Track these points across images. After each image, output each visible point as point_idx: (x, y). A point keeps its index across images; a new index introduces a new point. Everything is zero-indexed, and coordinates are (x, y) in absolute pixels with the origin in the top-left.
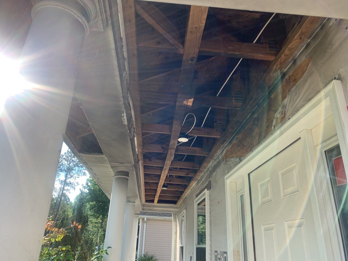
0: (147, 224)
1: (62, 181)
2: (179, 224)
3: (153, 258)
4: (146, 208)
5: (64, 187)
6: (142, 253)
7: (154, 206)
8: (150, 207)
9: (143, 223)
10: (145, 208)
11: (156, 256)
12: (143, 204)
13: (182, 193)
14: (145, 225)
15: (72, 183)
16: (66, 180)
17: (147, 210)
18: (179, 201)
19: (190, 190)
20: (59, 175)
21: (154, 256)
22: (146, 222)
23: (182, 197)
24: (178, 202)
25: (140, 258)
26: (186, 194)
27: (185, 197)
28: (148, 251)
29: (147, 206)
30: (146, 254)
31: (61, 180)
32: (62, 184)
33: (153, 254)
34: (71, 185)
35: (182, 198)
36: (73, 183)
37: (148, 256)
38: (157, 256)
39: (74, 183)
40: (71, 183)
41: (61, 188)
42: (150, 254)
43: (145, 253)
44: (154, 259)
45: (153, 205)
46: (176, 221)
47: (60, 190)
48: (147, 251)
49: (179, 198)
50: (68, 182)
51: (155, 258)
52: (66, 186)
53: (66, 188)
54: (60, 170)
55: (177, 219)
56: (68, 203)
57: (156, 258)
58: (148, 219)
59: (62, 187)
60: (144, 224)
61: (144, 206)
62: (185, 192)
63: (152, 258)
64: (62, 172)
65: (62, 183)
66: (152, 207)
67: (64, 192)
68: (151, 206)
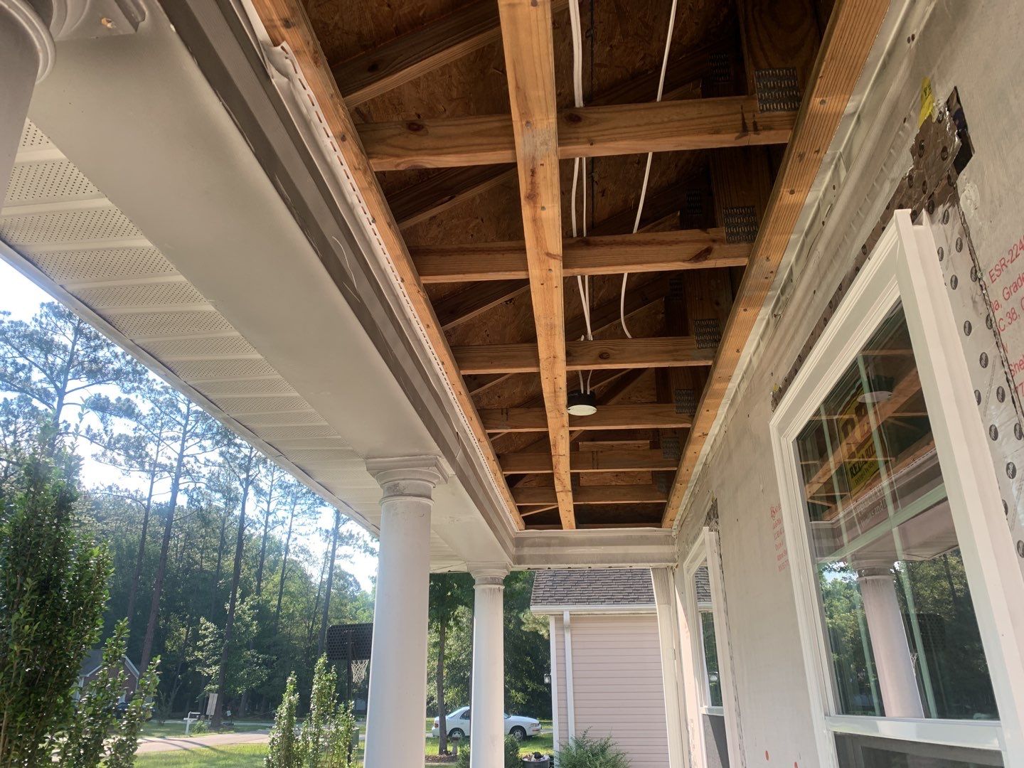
0: (574, 632)
1: (327, 531)
2: (685, 609)
3: (608, 751)
4: (531, 553)
5: (334, 550)
6: (570, 736)
7: (565, 542)
8: (549, 545)
9: (561, 632)
10: (526, 551)
11: (616, 740)
12: (518, 536)
13: (680, 439)
14: (568, 636)
15: (356, 536)
16: (337, 527)
17: (533, 559)
18: (674, 500)
19: (722, 411)
20: (317, 516)
21: (610, 743)
22: (570, 628)
23: (683, 470)
24: (669, 514)
25: (564, 751)
26: (706, 448)
27: (698, 468)
28: (590, 725)
29: (534, 545)
30: (584, 737)
31: (324, 529)
32: (328, 541)
33: (605, 735)
34: (354, 542)
35: (687, 482)
36: (358, 534)
37: (589, 744)
38: (620, 740)
39: (360, 535)
40: (353, 536)
41: (326, 553)
42: (596, 736)
43: (578, 732)
44: (611, 752)
45: (557, 538)
46: (669, 601)
47: (326, 557)
48: (586, 727)
49: (667, 481)
50: (345, 534)
51: (614, 747)
52: (341, 545)
53: (342, 550)
54: (318, 501)
55: (672, 591)
56: (356, 597)
57: (620, 748)
58: (574, 618)
59: (330, 549)
60: (566, 635)
61: (522, 547)
62: (696, 434)
63: (603, 750)
64: (325, 505)
65: (327, 537)
66: (554, 545)
67: (336, 562)
68: (553, 541)
